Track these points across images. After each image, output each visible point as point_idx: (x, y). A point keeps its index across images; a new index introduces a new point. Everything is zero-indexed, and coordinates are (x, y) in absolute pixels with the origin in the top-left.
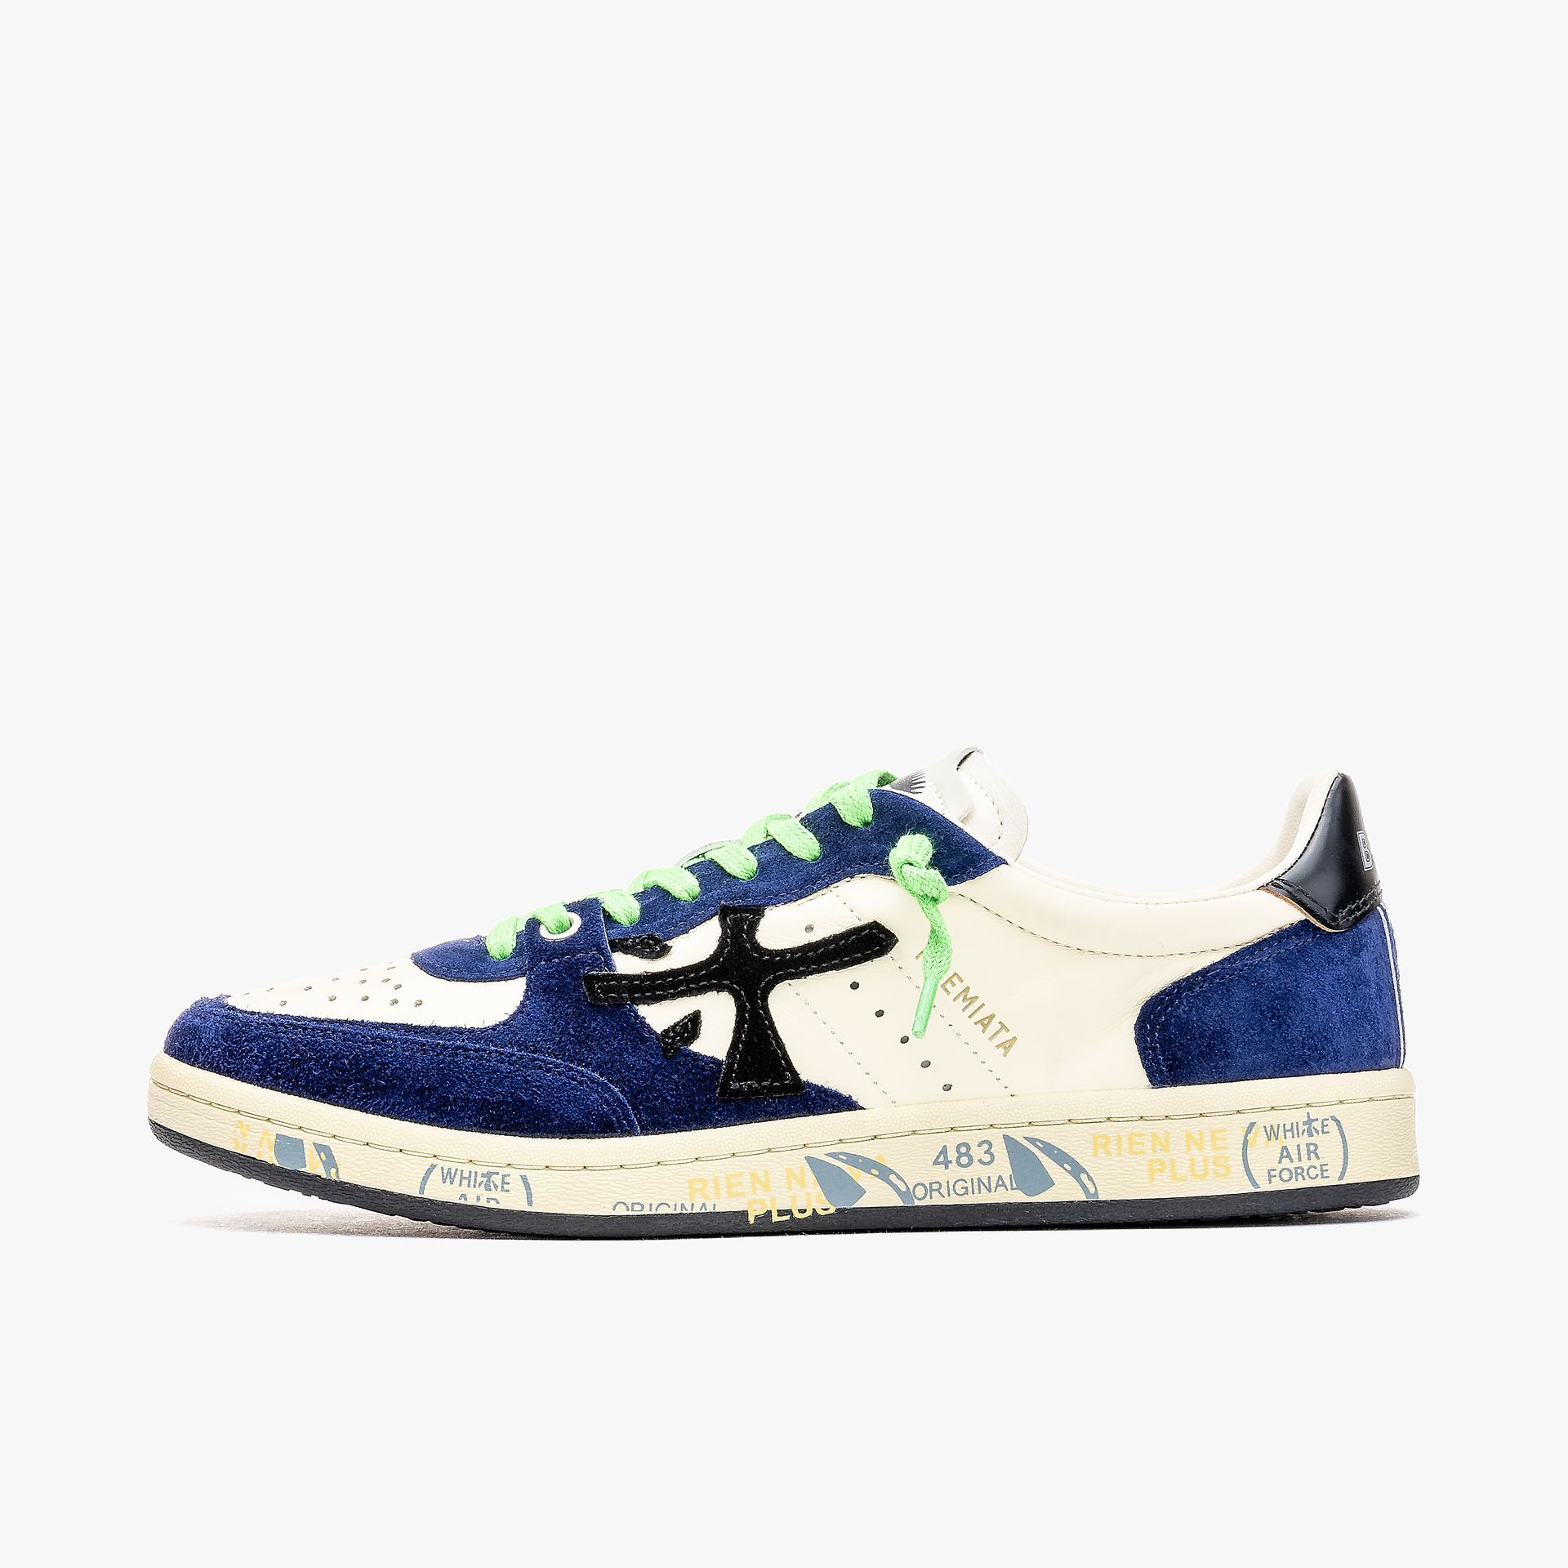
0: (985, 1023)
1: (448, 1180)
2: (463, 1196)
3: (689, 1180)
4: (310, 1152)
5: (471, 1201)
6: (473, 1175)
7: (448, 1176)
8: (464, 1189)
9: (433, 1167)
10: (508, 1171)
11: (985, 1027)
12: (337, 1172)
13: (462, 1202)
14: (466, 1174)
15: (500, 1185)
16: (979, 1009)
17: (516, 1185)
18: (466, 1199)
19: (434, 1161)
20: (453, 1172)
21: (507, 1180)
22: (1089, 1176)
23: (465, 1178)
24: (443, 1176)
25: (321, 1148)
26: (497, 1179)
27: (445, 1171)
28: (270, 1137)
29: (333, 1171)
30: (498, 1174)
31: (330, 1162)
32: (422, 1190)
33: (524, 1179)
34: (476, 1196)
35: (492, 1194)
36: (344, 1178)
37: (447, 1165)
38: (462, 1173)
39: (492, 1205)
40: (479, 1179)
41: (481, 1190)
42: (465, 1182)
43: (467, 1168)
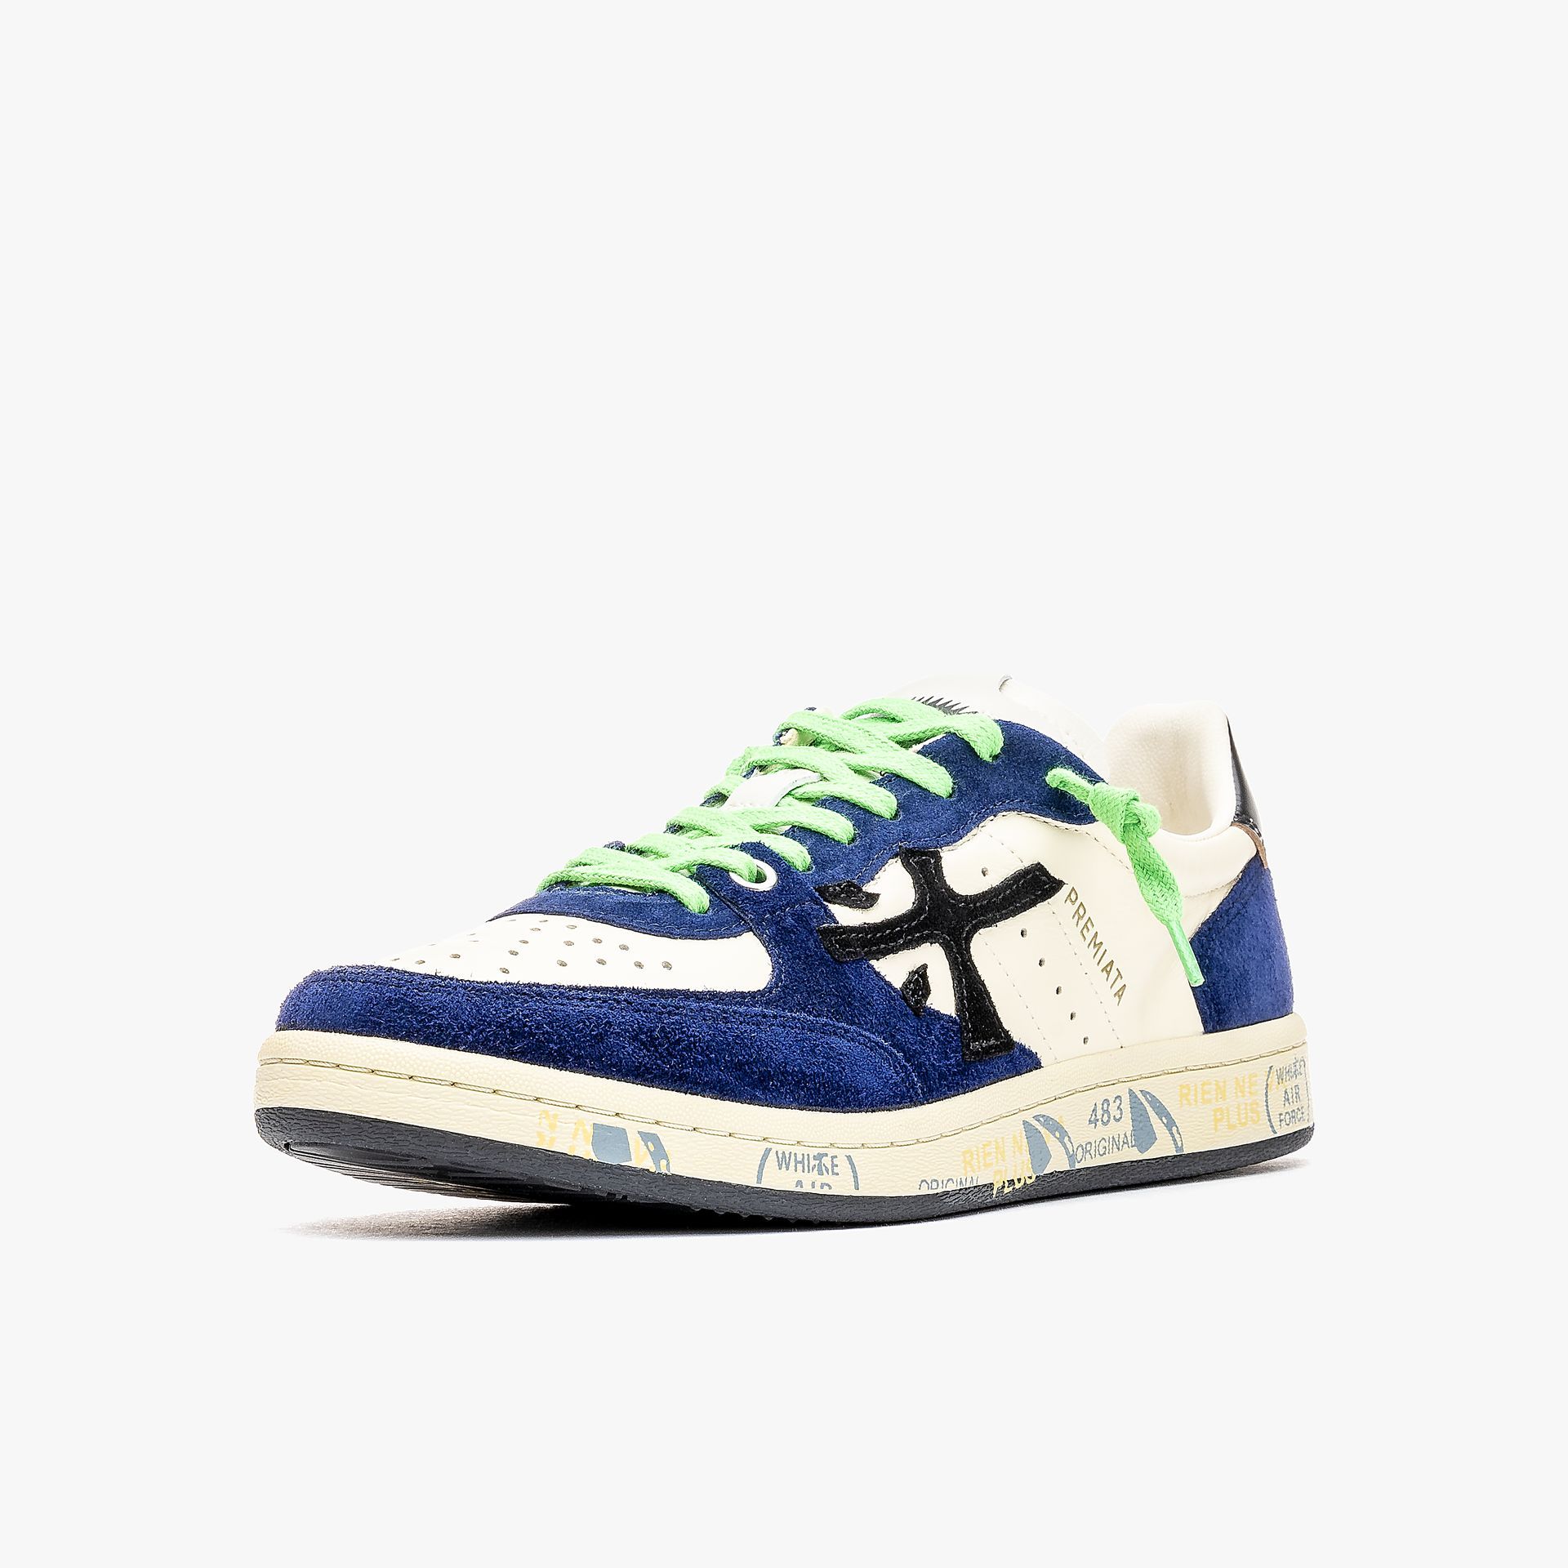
0: (1107, 970)
1: (784, 1165)
2: (799, 1183)
3: (963, 1152)
4: (635, 1141)
5: (807, 1188)
6: (806, 1157)
7: (783, 1161)
8: (799, 1175)
9: (768, 1151)
10: (831, 1152)
11: (1108, 973)
12: (668, 1164)
13: (798, 1189)
14: (799, 1158)
15: (830, 1167)
16: (1104, 954)
17: (843, 1167)
18: (802, 1187)
19: (767, 1145)
20: (787, 1156)
21: (836, 1161)
22: (1178, 1131)
23: (800, 1162)
24: (778, 1161)
25: (646, 1137)
26: (827, 1161)
27: (780, 1156)
28: (586, 1127)
29: (663, 1163)
30: (826, 1155)
31: (659, 1153)
32: (759, 1179)
33: (849, 1158)
34: (810, 1183)
35: (826, 1179)
36: (676, 1169)
37: (781, 1148)
38: (796, 1157)
39: (826, 1191)
40: (813, 1162)
41: (814, 1174)
42: (800, 1166)
43: (799, 1151)
